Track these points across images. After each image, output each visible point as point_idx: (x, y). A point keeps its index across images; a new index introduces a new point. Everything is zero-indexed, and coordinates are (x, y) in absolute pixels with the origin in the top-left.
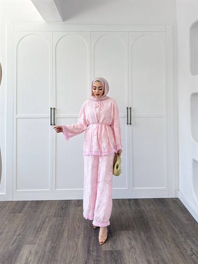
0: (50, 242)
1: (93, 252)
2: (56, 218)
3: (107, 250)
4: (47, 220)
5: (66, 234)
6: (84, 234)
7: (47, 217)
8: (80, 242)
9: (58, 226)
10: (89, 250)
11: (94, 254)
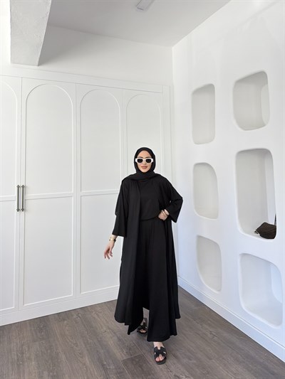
0: (46, 373)
1: (109, 366)
2: (37, 343)
3: (125, 358)
4: (25, 347)
5: (63, 357)
6: (88, 350)
7: (22, 345)
8: (87, 360)
9: (47, 350)
10: (103, 365)
11: (112, 367)
